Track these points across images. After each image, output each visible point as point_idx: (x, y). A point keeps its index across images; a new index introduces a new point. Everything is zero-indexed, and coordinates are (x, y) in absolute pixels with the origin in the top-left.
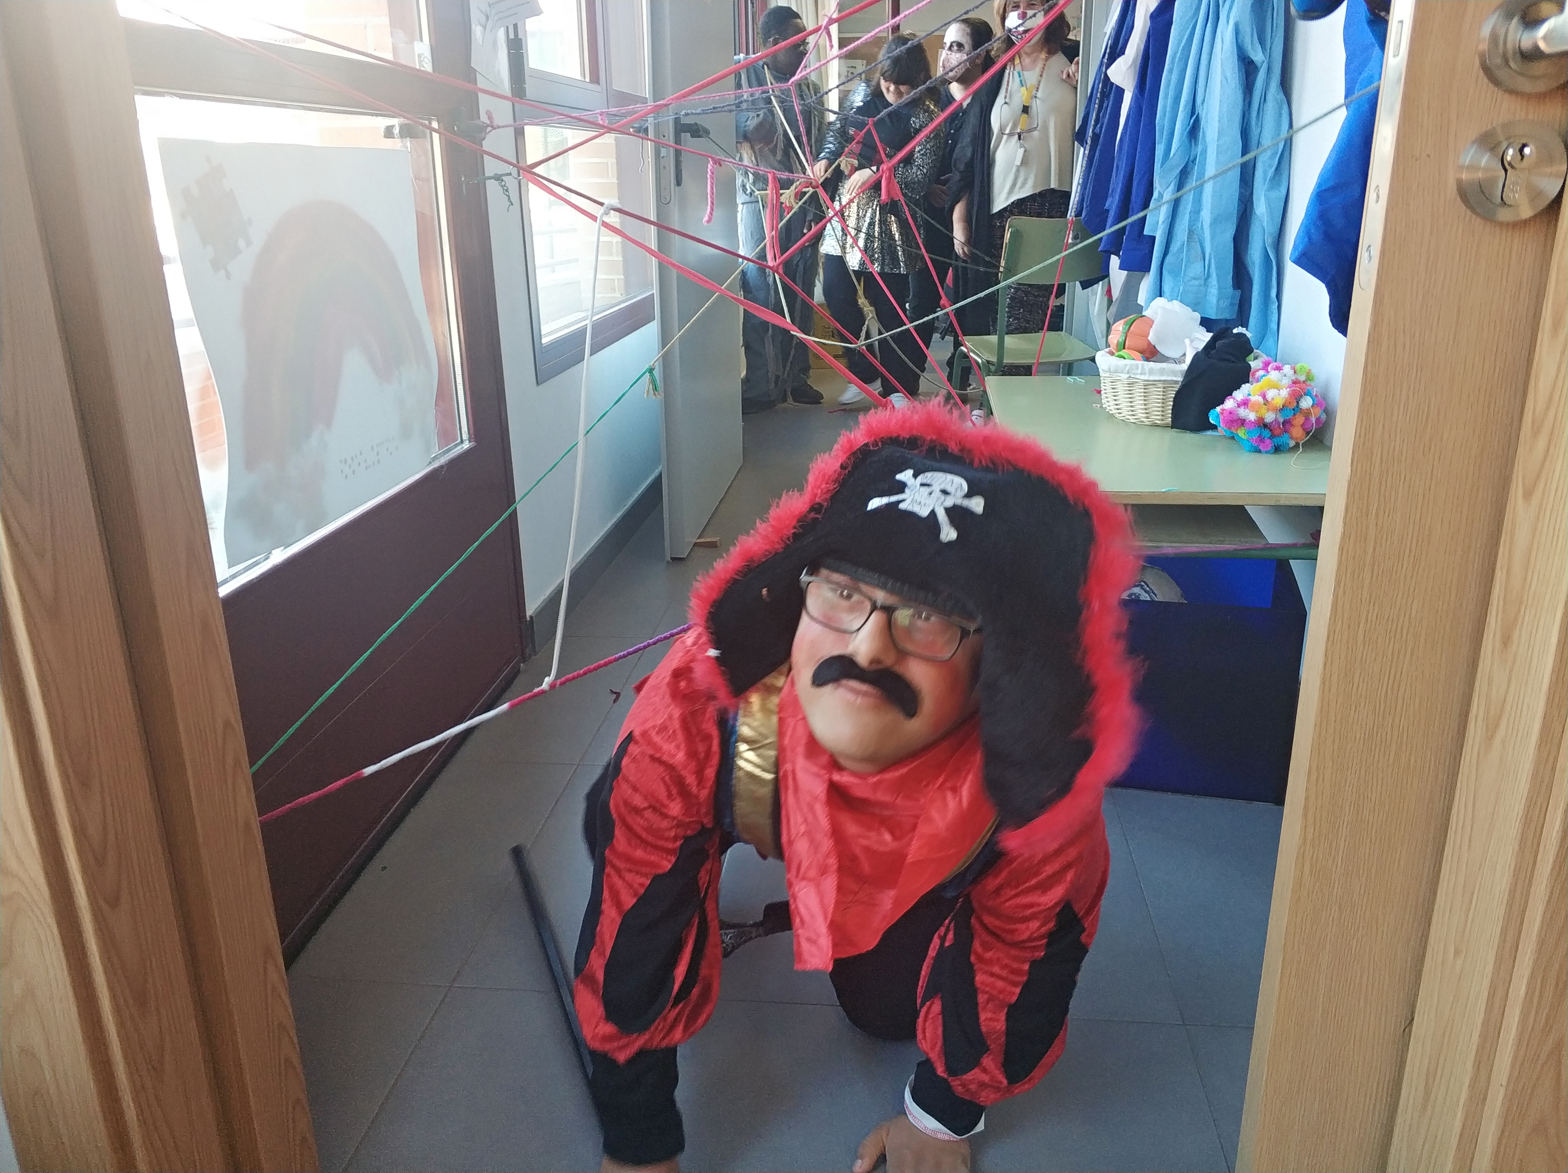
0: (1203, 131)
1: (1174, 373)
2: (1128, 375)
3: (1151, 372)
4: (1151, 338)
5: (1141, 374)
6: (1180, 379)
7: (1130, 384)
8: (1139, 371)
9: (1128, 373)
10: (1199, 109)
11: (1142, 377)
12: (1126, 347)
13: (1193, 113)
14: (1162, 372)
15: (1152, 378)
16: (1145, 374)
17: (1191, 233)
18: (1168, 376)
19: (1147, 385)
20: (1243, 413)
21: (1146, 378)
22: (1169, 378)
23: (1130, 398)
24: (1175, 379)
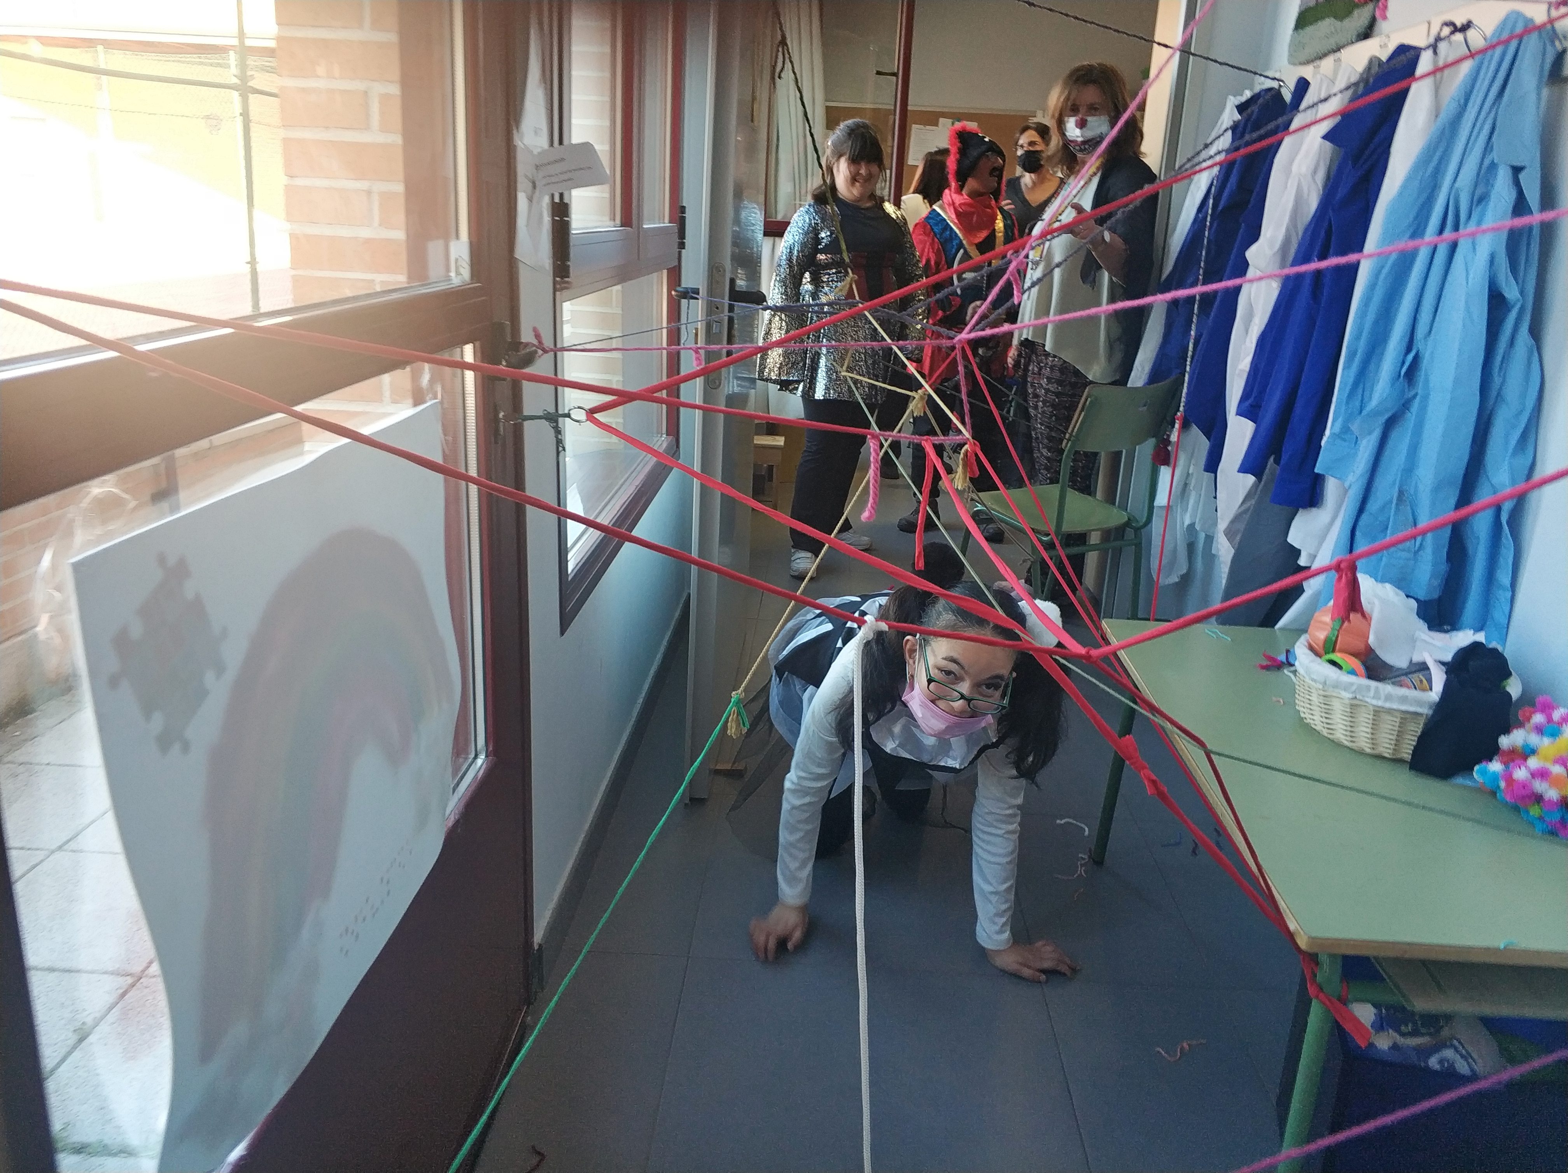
0: (1426, 375)
1: (1420, 703)
2: (1351, 696)
3: (1389, 697)
4: (1372, 640)
5: (1374, 698)
6: (1426, 711)
7: (1352, 706)
8: (1372, 693)
9: (1354, 692)
10: (1419, 344)
11: (1374, 702)
12: (1337, 647)
13: (1409, 349)
14: (1404, 699)
15: (1388, 705)
16: (1380, 699)
17: (1401, 493)
18: (1411, 705)
19: (1378, 712)
20: (1539, 786)
21: (1380, 703)
22: (1412, 709)
23: (1351, 722)
24: (1419, 710)
